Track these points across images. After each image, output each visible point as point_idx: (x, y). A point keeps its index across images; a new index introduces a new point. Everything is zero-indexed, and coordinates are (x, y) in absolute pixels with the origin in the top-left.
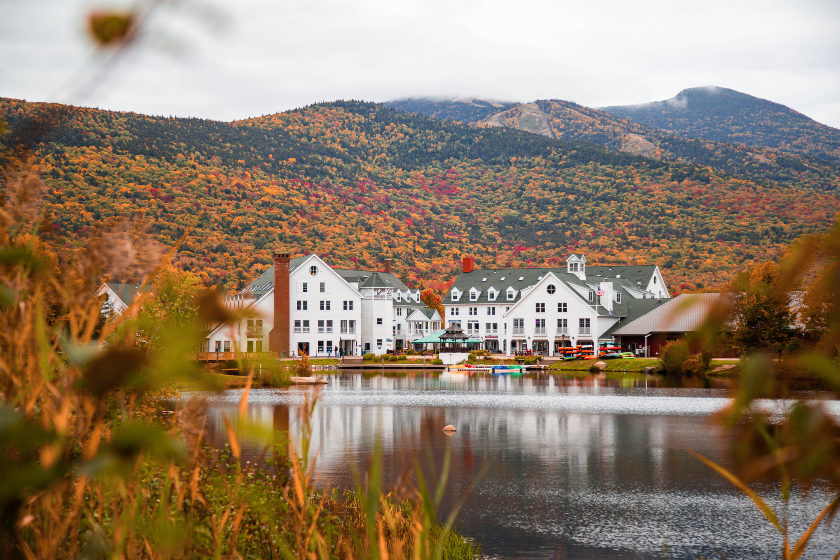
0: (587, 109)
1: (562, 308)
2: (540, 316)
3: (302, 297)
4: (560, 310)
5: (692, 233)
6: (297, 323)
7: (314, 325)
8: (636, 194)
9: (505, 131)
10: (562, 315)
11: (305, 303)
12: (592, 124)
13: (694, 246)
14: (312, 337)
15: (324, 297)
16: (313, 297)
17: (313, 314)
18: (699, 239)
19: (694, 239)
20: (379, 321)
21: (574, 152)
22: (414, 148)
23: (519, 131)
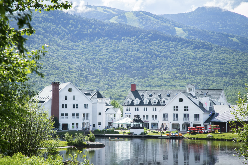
0: (155, 15)
1: (186, 109)
2: (176, 112)
3: (65, 102)
4: (185, 110)
5: (205, 73)
6: (62, 115)
7: (70, 115)
8: (179, 55)
9: (119, 24)
10: (186, 112)
11: (66, 105)
12: (158, 22)
13: (206, 79)
14: (69, 121)
15: (75, 102)
16: (70, 103)
17: (70, 111)
18: (208, 76)
19: (206, 76)
20: (100, 114)
21: (151, 35)
22: (77, 31)
23: (125, 25)
